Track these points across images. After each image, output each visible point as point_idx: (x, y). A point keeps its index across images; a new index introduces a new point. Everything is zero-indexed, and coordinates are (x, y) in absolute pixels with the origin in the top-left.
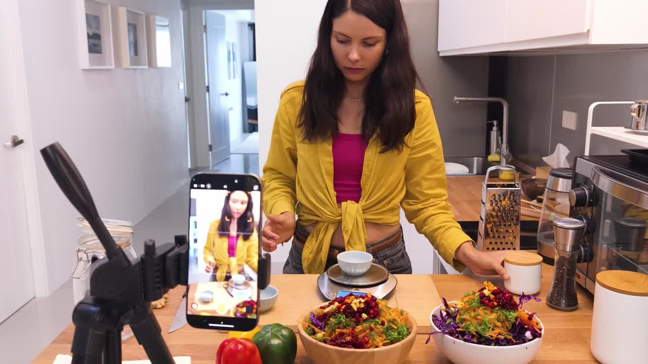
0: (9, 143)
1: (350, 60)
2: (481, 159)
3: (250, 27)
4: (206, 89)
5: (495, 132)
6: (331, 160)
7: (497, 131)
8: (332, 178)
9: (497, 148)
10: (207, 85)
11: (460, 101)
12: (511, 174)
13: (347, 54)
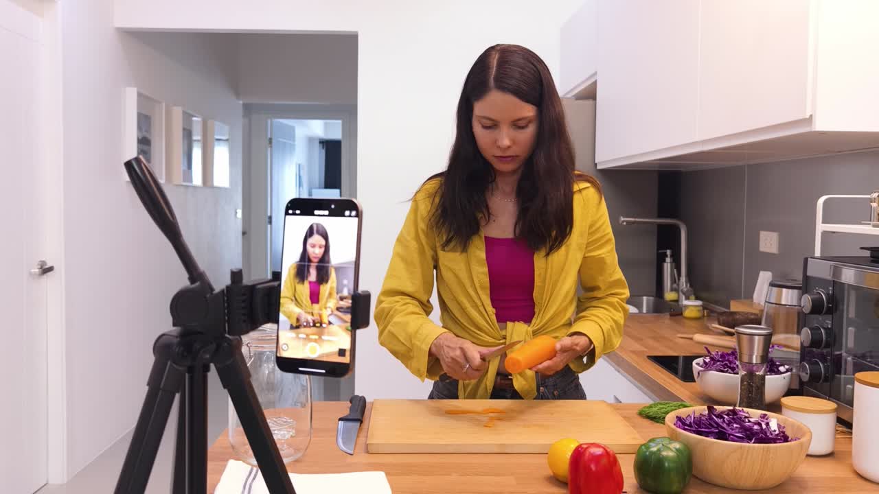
0: (36, 270)
1: (499, 147)
2: (651, 298)
3: (321, 145)
4: (267, 220)
5: (669, 264)
6: (486, 270)
7: (670, 263)
8: (489, 292)
9: (672, 284)
10: (269, 214)
11: (627, 222)
12: (699, 311)
13: (495, 141)
